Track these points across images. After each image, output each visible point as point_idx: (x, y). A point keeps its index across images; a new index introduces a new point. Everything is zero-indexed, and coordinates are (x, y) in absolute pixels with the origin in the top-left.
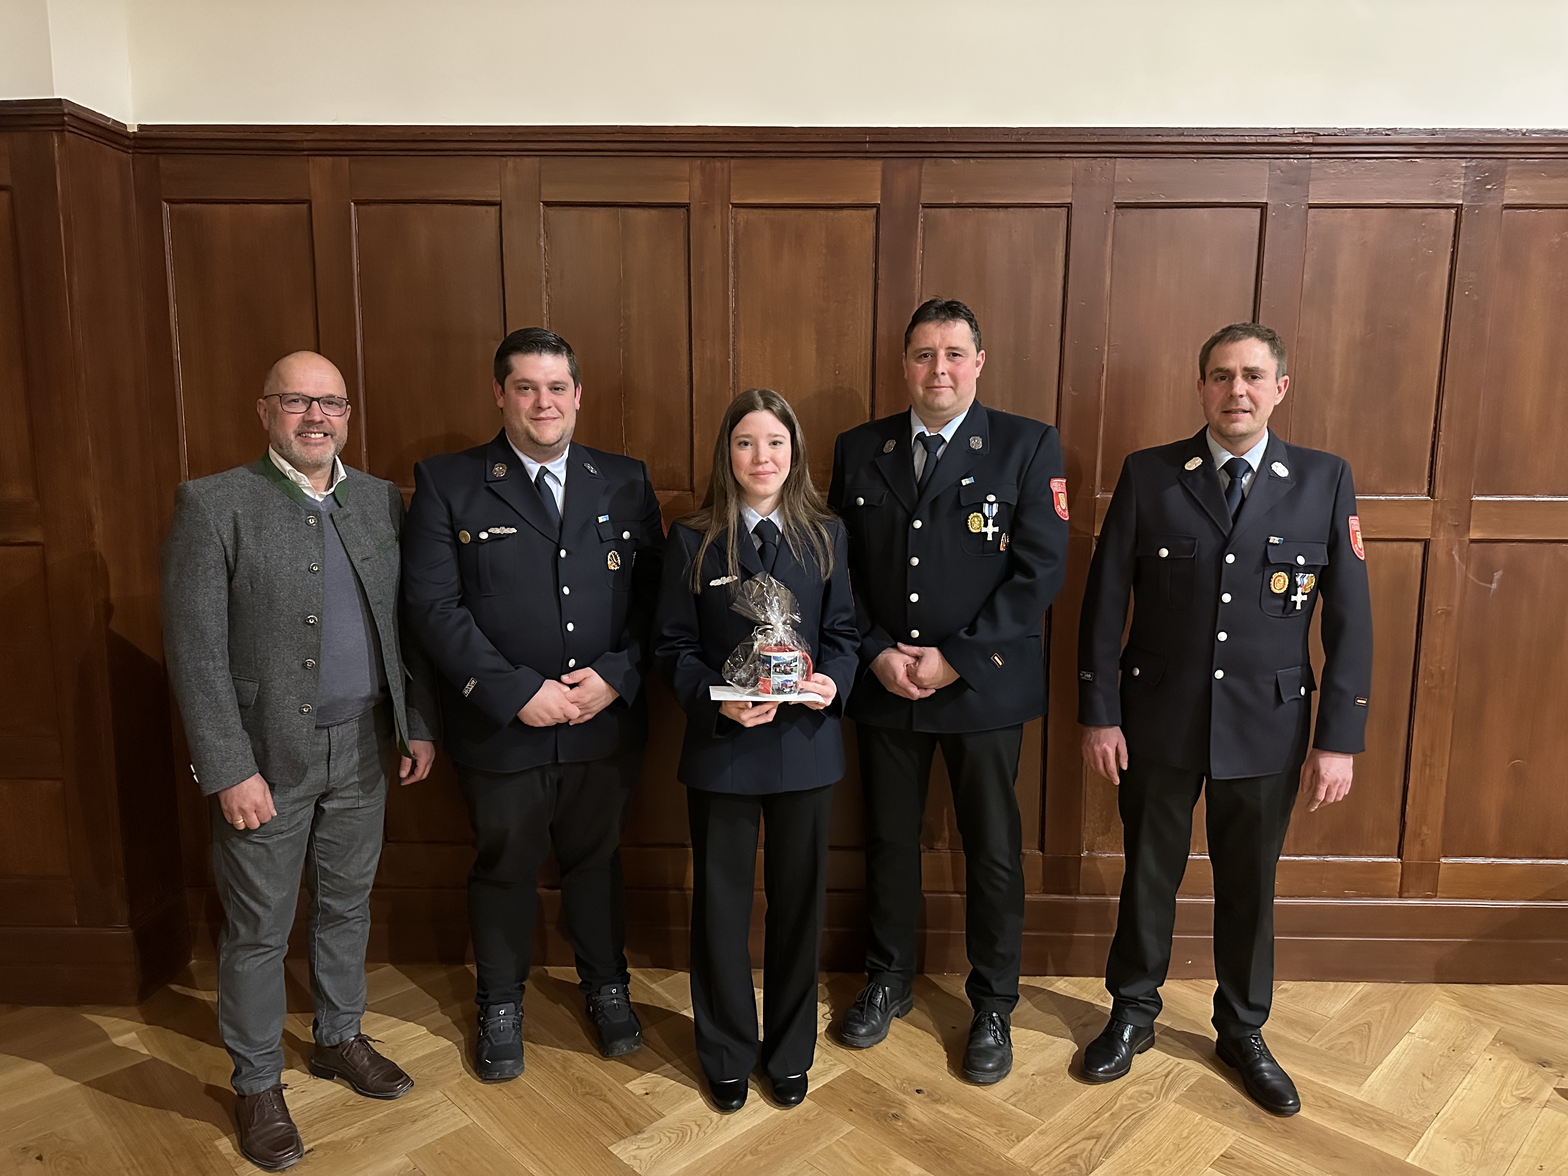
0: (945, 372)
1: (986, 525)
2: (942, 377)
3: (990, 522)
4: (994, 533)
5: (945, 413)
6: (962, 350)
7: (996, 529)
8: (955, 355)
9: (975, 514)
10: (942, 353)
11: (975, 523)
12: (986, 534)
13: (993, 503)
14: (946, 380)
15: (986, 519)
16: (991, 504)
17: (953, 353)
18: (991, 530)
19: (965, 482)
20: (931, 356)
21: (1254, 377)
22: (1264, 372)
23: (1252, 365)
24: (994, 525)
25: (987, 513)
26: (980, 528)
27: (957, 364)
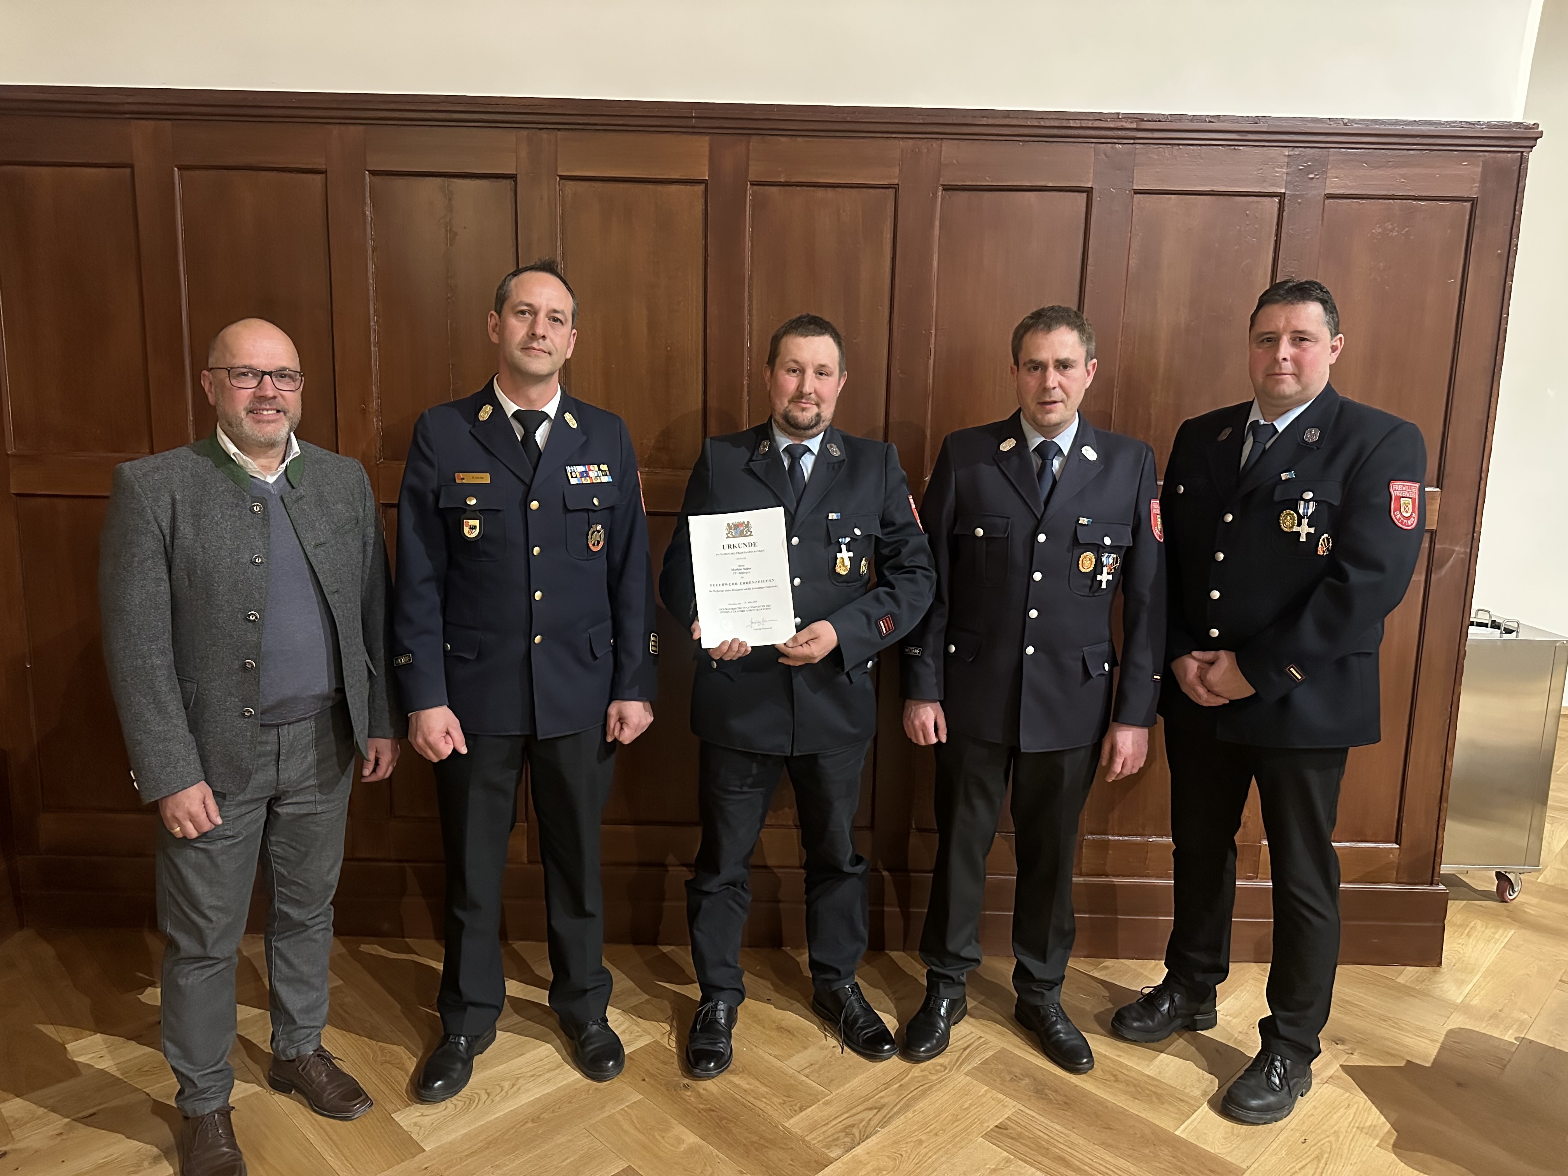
0: (1288, 358)
1: (1299, 524)
2: (1284, 364)
3: (1305, 521)
4: (1308, 534)
5: (1284, 402)
6: (1310, 334)
7: (1312, 530)
8: (1302, 339)
9: (1288, 511)
10: (1285, 338)
11: (1288, 522)
12: (1299, 534)
14: (1288, 367)
16: (1308, 501)
17: (1300, 338)
18: (1305, 530)
19: (1284, 476)
20: (1273, 340)
21: (1065, 367)
22: (1075, 361)
23: (1064, 355)
24: (1309, 525)
25: (1301, 511)
26: (1292, 527)
27: (1304, 350)
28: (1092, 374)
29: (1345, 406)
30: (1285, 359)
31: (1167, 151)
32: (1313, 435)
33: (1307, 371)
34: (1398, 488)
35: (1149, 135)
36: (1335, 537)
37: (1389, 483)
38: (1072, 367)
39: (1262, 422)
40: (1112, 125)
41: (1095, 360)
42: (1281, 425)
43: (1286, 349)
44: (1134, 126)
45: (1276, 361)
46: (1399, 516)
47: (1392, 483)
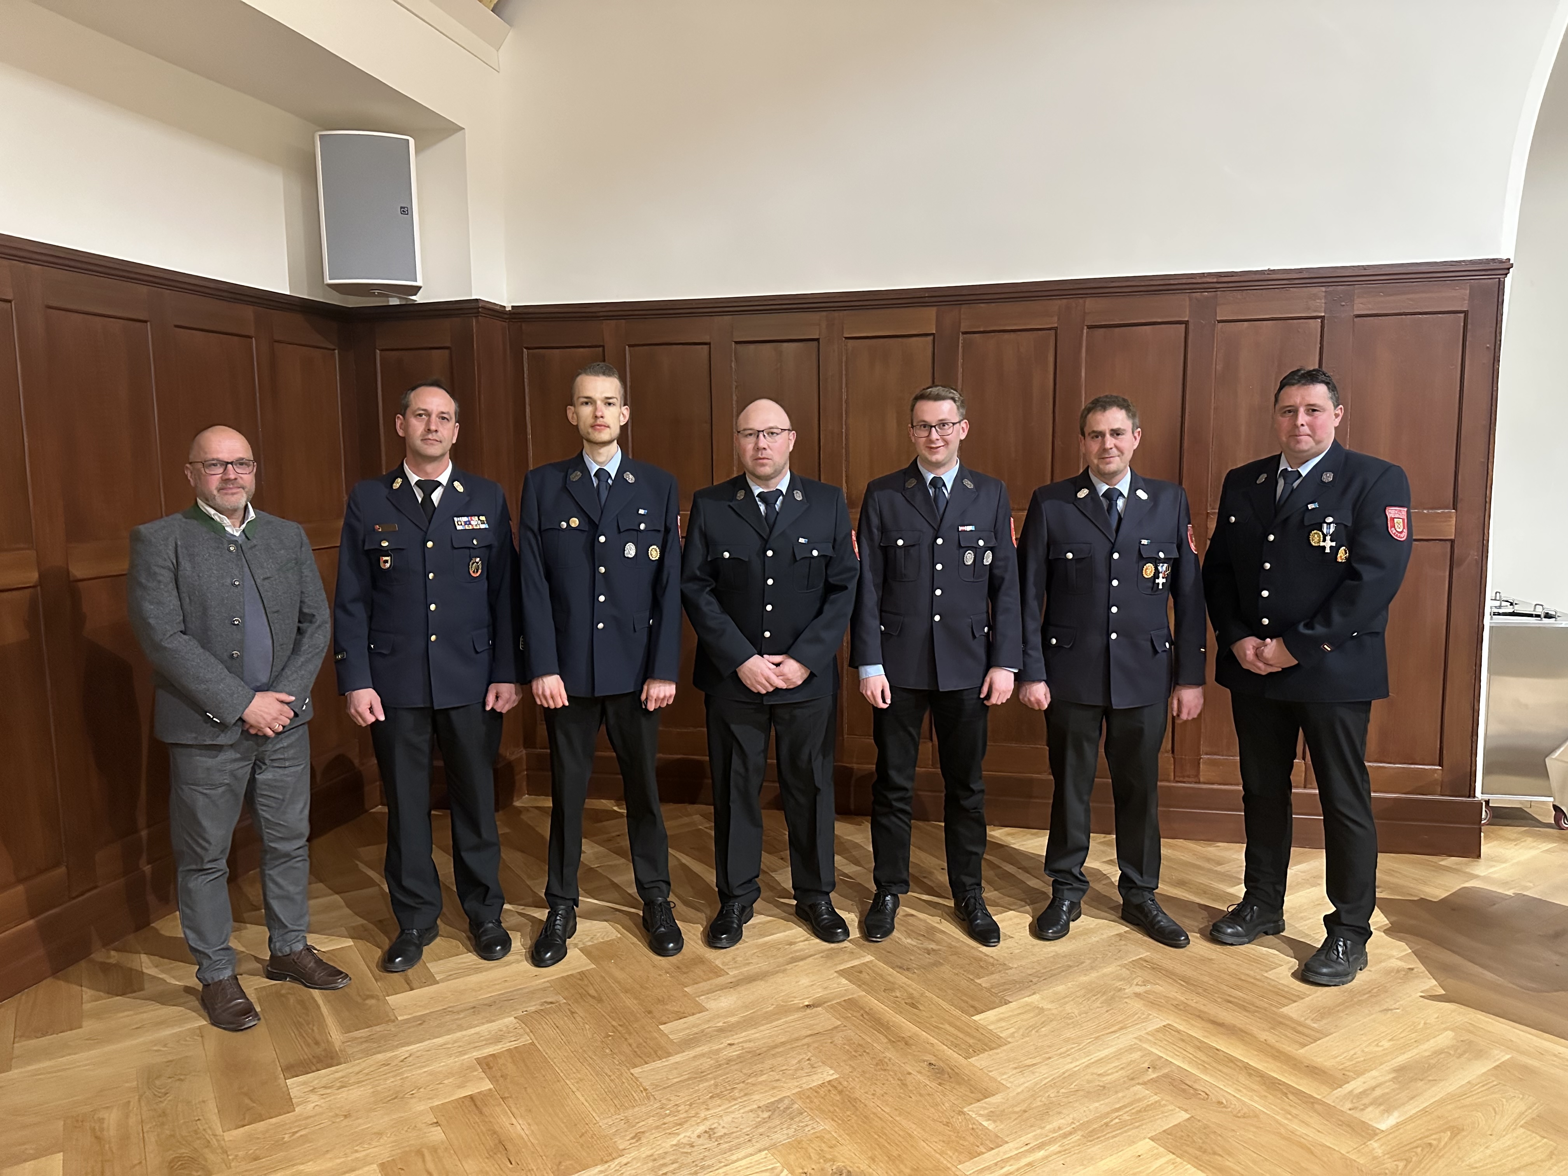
0: (1304, 423)
1: (1324, 540)
2: (1302, 428)
3: (1328, 538)
4: (1331, 547)
5: (1305, 454)
6: (1319, 407)
7: (1334, 544)
8: (1314, 410)
9: (1315, 531)
10: (1302, 410)
11: (1315, 539)
12: (1324, 547)
13: (1331, 523)
14: (1306, 429)
15: (1325, 536)
16: (1329, 524)
17: (1312, 410)
18: (1328, 544)
19: (1310, 506)
20: (1293, 411)
21: (1118, 434)
22: (1124, 430)
23: (1115, 427)
24: (1332, 541)
25: (1325, 531)
26: (1319, 542)
27: (1316, 418)
28: (1138, 439)
29: (1349, 456)
30: (1302, 425)
31: (1238, 295)
32: (1328, 477)
33: (1319, 432)
34: (1391, 512)
35: (1225, 285)
36: (1350, 549)
37: (1385, 509)
38: (1123, 434)
39: (1290, 469)
40: (1200, 281)
41: (1139, 429)
42: (1304, 471)
43: (1303, 418)
44: (1215, 280)
45: (1296, 426)
46: (1394, 531)
47: (1388, 509)
